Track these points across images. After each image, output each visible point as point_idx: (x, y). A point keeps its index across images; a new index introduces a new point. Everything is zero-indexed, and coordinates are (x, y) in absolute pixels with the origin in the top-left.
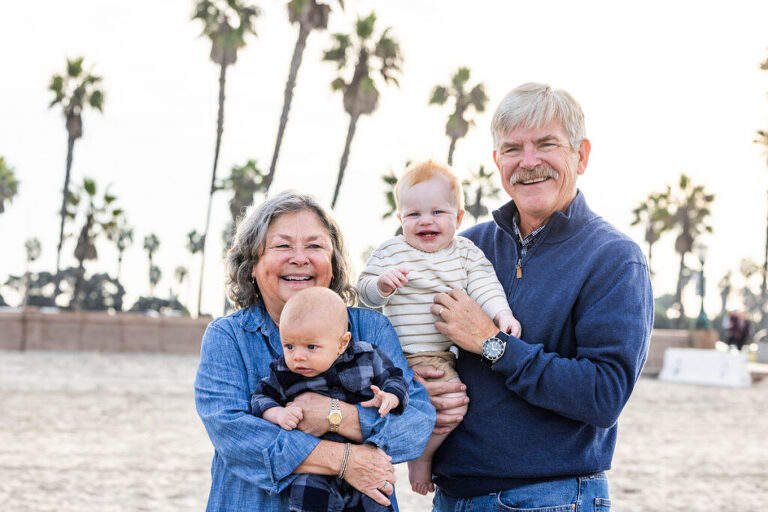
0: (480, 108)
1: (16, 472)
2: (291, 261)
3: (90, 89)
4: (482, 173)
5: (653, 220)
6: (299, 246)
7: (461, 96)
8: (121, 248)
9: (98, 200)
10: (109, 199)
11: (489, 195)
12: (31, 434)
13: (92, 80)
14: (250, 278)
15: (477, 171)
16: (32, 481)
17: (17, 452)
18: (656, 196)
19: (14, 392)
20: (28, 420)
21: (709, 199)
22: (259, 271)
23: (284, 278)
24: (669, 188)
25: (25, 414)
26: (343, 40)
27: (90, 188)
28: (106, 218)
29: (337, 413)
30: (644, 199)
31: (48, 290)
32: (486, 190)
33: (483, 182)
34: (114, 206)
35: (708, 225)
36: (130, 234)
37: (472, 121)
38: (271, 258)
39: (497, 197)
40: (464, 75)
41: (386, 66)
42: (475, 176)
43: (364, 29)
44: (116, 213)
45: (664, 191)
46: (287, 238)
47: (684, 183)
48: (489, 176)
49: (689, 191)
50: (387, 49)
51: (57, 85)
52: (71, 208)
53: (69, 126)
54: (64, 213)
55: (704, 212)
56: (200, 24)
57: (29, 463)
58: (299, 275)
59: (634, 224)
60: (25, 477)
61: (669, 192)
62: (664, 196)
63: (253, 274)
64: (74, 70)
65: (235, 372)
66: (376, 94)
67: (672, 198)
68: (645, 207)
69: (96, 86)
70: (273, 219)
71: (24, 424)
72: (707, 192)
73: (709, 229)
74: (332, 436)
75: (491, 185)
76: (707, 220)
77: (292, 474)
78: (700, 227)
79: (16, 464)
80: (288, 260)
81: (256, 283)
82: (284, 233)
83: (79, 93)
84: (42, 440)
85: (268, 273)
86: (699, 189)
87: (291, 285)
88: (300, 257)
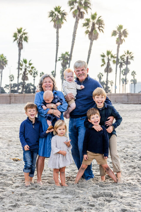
0: (126, 36)
1: (10, 129)
3: (24, 36)
4: (128, 52)
6: (48, 82)
7: (120, 33)
8: (34, 77)
9: (28, 65)
10: (30, 64)
11: (130, 59)
12: (13, 122)
13: (24, 34)
14: (42, 87)
16: (13, 130)
17: (10, 125)
19: (9, 113)
20: (12, 119)
22: (43, 86)
23: (46, 87)
25: (12, 118)
26: (88, 20)
27: (25, 62)
28: (30, 69)
29: (53, 105)
31: (16, 89)
32: (129, 57)
33: (129, 55)
34: (32, 66)
36: (36, 73)
37: (124, 40)
38: (44, 84)
40: (120, 27)
41: (100, 27)
43: (93, 17)
44: (32, 68)
48: (130, 53)
50: (100, 22)
51: (15, 36)
52: (21, 67)
53: (19, 46)
54: (19, 68)
56: (51, 18)
57: (13, 127)
60: (12, 129)
64: (19, 31)
65: (39, 100)
66: (98, 34)
69: (26, 35)
70: (44, 79)
71: (11, 120)
74: (52, 109)
77: (47, 114)
79: (10, 127)
83: (21, 37)
84: (15, 123)
87: (47, 88)
88: (48, 84)
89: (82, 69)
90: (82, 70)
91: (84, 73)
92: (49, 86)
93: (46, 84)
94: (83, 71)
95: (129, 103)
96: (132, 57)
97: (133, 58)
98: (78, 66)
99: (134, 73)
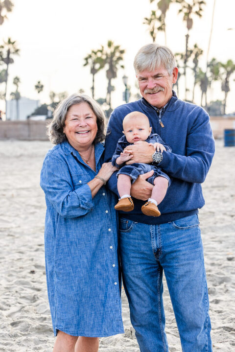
0: (9, 10)
2: (80, 126)
4: (9, 42)
5: (94, 63)
6: (82, 119)
11: (14, 53)
14: (63, 134)
15: (7, 41)
18: (96, 50)
21: (122, 52)
23: (77, 133)
24: (103, 47)
30: (90, 53)
32: (12, 50)
33: (10, 46)
35: (122, 65)
37: (5, 16)
39: (18, 54)
42: (5, 43)
45: (100, 49)
46: (76, 116)
47: (110, 44)
48: (13, 43)
49: (112, 49)
55: (120, 58)
58: (83, 131)
59: (85, 65)
61: (103, 49)
62: (101, 51)
63: (64, 132)
67: (104, 52)
68: (90, 56)
72: (121, 49)
73: (122, 67)
75: (14, 48)
76: (121, 63)
78: (118, 66)
80: (78, 125)
81: (65, 136)
82: (75, 114)
85: (70, 131)
86: (117, 48)
87: (81, 135)
88: (83, 123)
89: (156, 73)
90: (157, 76)
91: (162, 87)
92: (87, 128)
93: (76, 123)
94: (160, 81)
95: (32, 138)
96: (17, 51)
97: (19, 52)
98: (144, 65)
99: (17, 80)
